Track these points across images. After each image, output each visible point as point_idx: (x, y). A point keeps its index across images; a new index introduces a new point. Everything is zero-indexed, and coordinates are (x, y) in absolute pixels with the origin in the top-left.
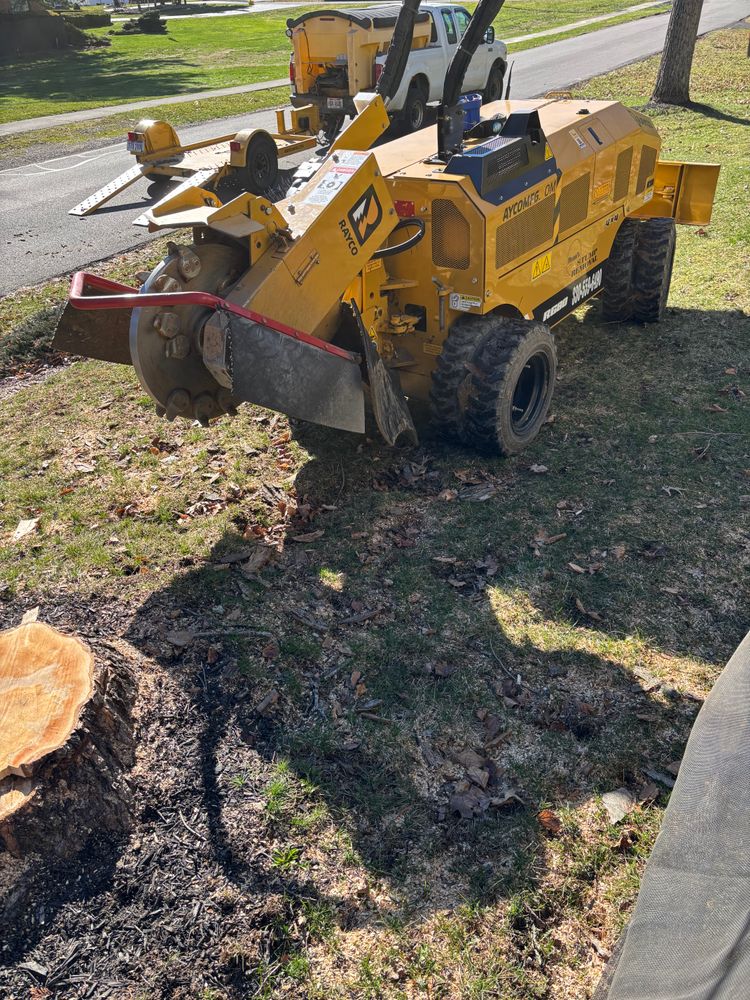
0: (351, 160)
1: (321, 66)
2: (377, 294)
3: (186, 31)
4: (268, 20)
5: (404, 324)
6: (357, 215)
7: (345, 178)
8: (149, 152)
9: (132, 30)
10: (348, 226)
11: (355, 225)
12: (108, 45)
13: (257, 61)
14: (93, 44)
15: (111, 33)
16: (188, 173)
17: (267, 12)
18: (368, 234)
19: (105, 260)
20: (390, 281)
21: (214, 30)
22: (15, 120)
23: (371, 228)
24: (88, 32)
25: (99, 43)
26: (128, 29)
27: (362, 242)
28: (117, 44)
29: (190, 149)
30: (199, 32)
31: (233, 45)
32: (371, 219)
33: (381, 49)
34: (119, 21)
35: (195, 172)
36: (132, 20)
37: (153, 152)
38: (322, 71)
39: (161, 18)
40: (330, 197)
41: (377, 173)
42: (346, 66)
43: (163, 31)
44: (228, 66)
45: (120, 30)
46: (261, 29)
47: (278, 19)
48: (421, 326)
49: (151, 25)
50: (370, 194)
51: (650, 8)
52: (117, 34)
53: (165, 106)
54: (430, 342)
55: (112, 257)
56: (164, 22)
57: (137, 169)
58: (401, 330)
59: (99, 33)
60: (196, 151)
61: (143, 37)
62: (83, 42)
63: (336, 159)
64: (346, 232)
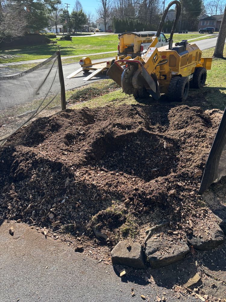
0: (153, 49)
1: (126, 46)
2: (158, 72)
3: (77, 40)
4: (99, 38)
5: (163, 78)
6: (154, 58)
7: (153, 52)
8: (85, 65)
9: (63, 39)
10: (153, 60)
11: (154, 60)
12: (56, 43)
13: (98, 48)
14: (52, 42)
15: (57, 40)
16: (95, 69)
17: (99, 36)
18: (156, 61)
19: (79, 87)
20: (161, 70)
21: (85, 40)
22: (42, 58)
23: (156, 60)
24: (51, 39)
25: (54, 42)
26: (61, 39)
27: (155, 63)
28: (59, 43)
29: (94, 64)
30: (81, 41)
31: (91, 44)
32: (156, 59)
33: (142, 42)
34: (59, 37)
35: (97, 69)
36: (63, 37)
37: (86, 65)
38: (126, 47)
39: (71, 37)
40: (150, 56)
41: (157, 51)
42: (133, 46)
43: (71, 40)
44: (91, 49)
45: (59, 39)
46: (98, 40)
47: (103, 38)
48: (165, 79)
49: (68, 38)
50: (156, 54)
51: (208, 37)
52: (59, 40)
53: (80, 57)
54: (167, 81)
55: (80, 87)
56: (72, 37)
57: (81, 69)
58: (162, 78)
59: (54, 40)
60: (96, 65)
61: (66, 41)
62: (49, 42)
63: (150, 49)
64: (153, 61)
